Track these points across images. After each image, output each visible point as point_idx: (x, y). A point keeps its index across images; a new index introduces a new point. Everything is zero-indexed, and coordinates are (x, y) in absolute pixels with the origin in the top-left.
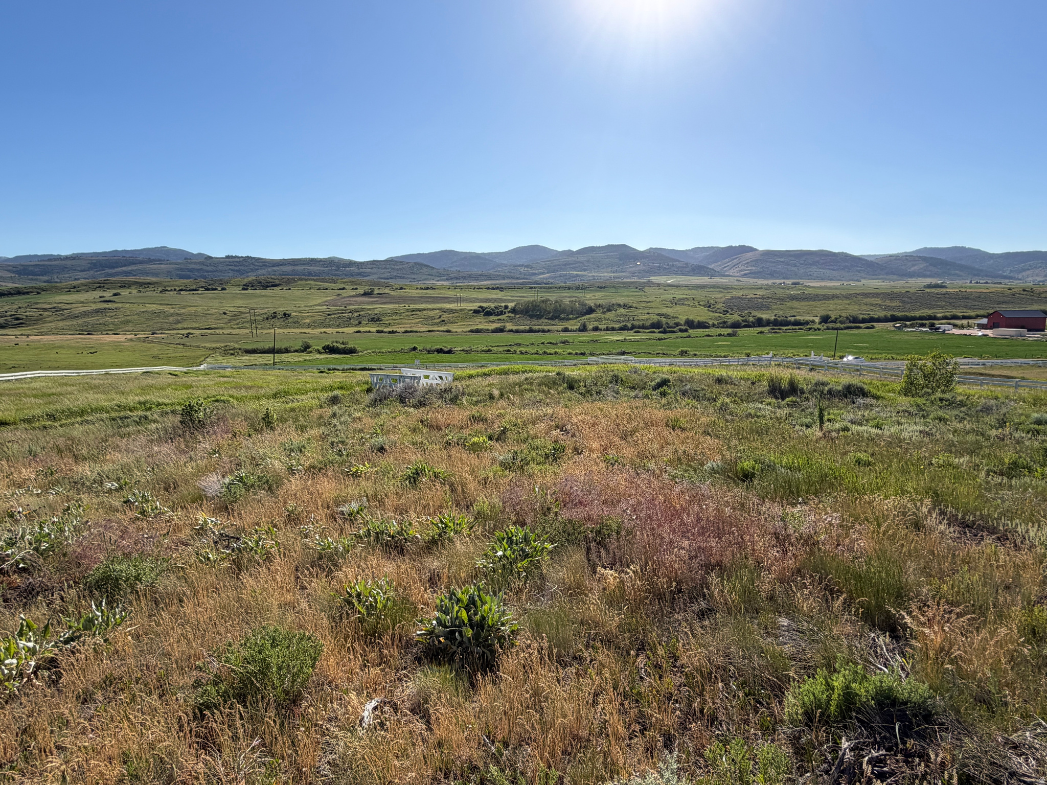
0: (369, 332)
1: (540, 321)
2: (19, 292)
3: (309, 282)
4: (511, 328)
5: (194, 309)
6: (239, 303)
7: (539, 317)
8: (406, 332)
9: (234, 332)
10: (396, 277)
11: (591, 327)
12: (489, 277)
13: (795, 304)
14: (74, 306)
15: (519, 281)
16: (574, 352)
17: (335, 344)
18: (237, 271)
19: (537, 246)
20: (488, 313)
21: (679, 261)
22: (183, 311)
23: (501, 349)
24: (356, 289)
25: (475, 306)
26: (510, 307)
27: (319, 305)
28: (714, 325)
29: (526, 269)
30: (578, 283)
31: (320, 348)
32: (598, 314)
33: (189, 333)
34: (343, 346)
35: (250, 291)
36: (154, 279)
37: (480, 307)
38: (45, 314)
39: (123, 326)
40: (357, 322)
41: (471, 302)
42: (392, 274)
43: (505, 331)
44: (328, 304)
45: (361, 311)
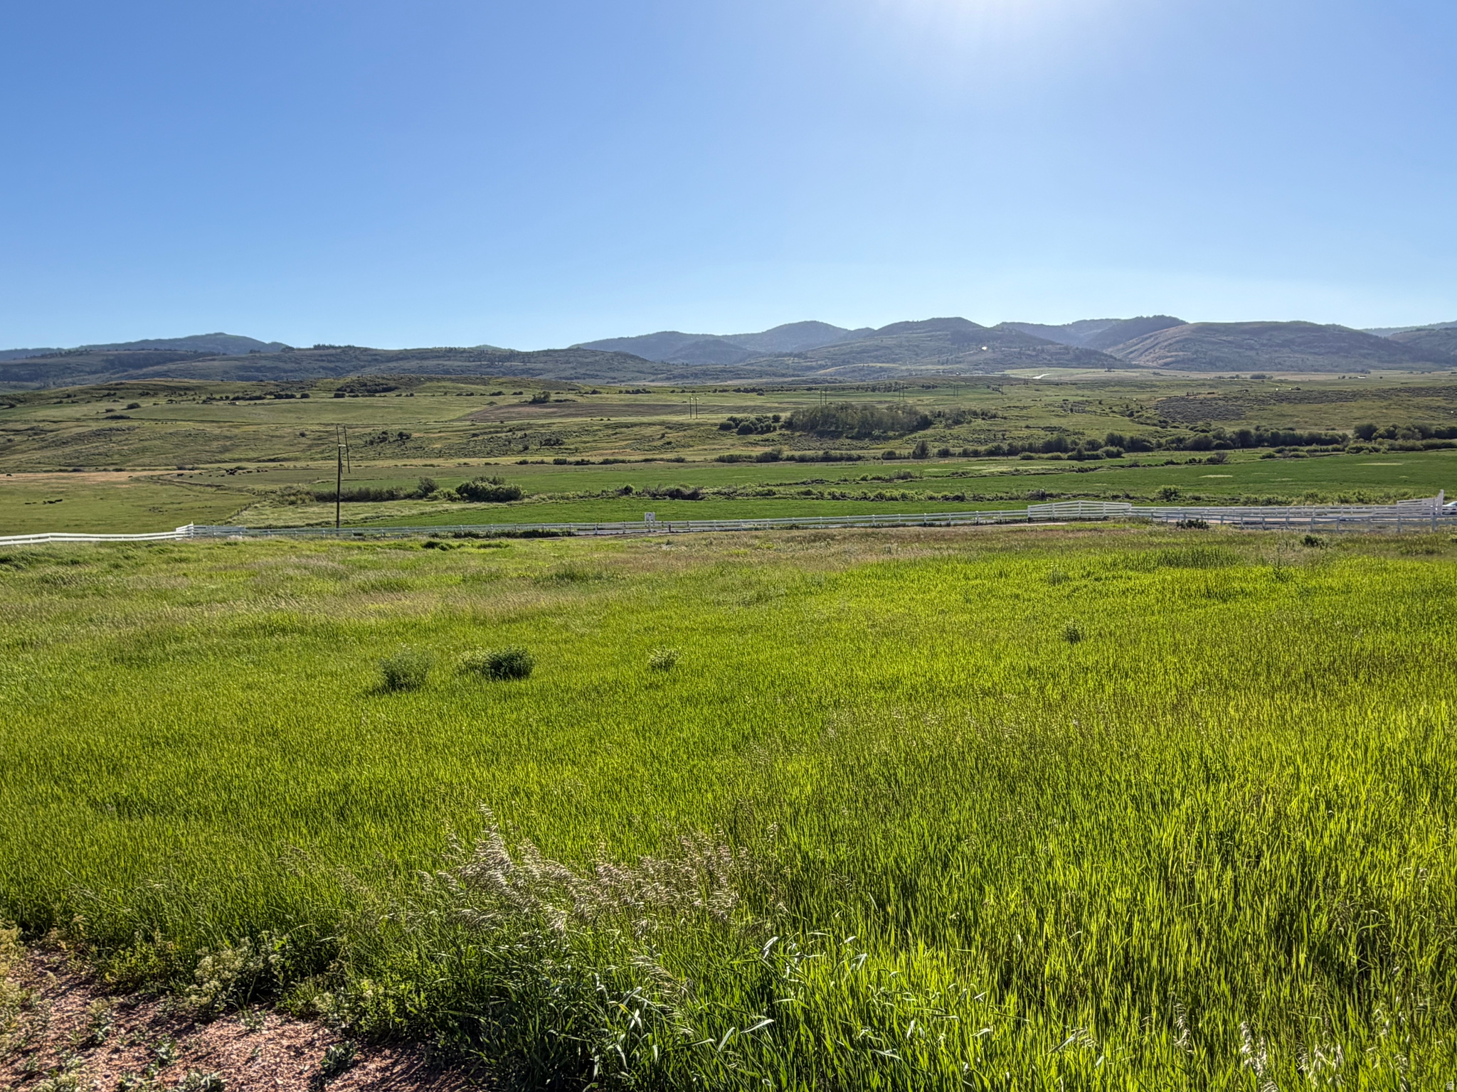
0: (542, 462)
1: (838, 442)
3: (444, 384)
4: (790, 453)
5: (254, 428)
6: (328, 418)
7: (836, 435)
8: (606, 462)
9: (314, 465)
10: (585, 376)
11: (935, 451)
12: (737, 375)
13: (1286, 408)
14: (63, 425)
15: (786, 380)
17: (479, 483)
18: (331, 369)
19: (813, 323)
20: (745, 430)
21: (1052, 343)
22: (236, 431)
24: (521, 393)
25: (723, 418)
26: (783, 419)
27: (459, 419)
28: (1159, 446)
29: (796, 360)
30: (884, 380)
31: (453, 491)
32: (938, 430)
33: (238, 468)
34: (494, 487)
35: (347, 399)
36: (194, 382)
37: (731, 419)
38: (17, 438)
39: (135, 456)
40: (521, 447)
41: (712, 412)
42: (579, 370)
43: (781, 460)
44: (473, 418)
45: (527, 429)
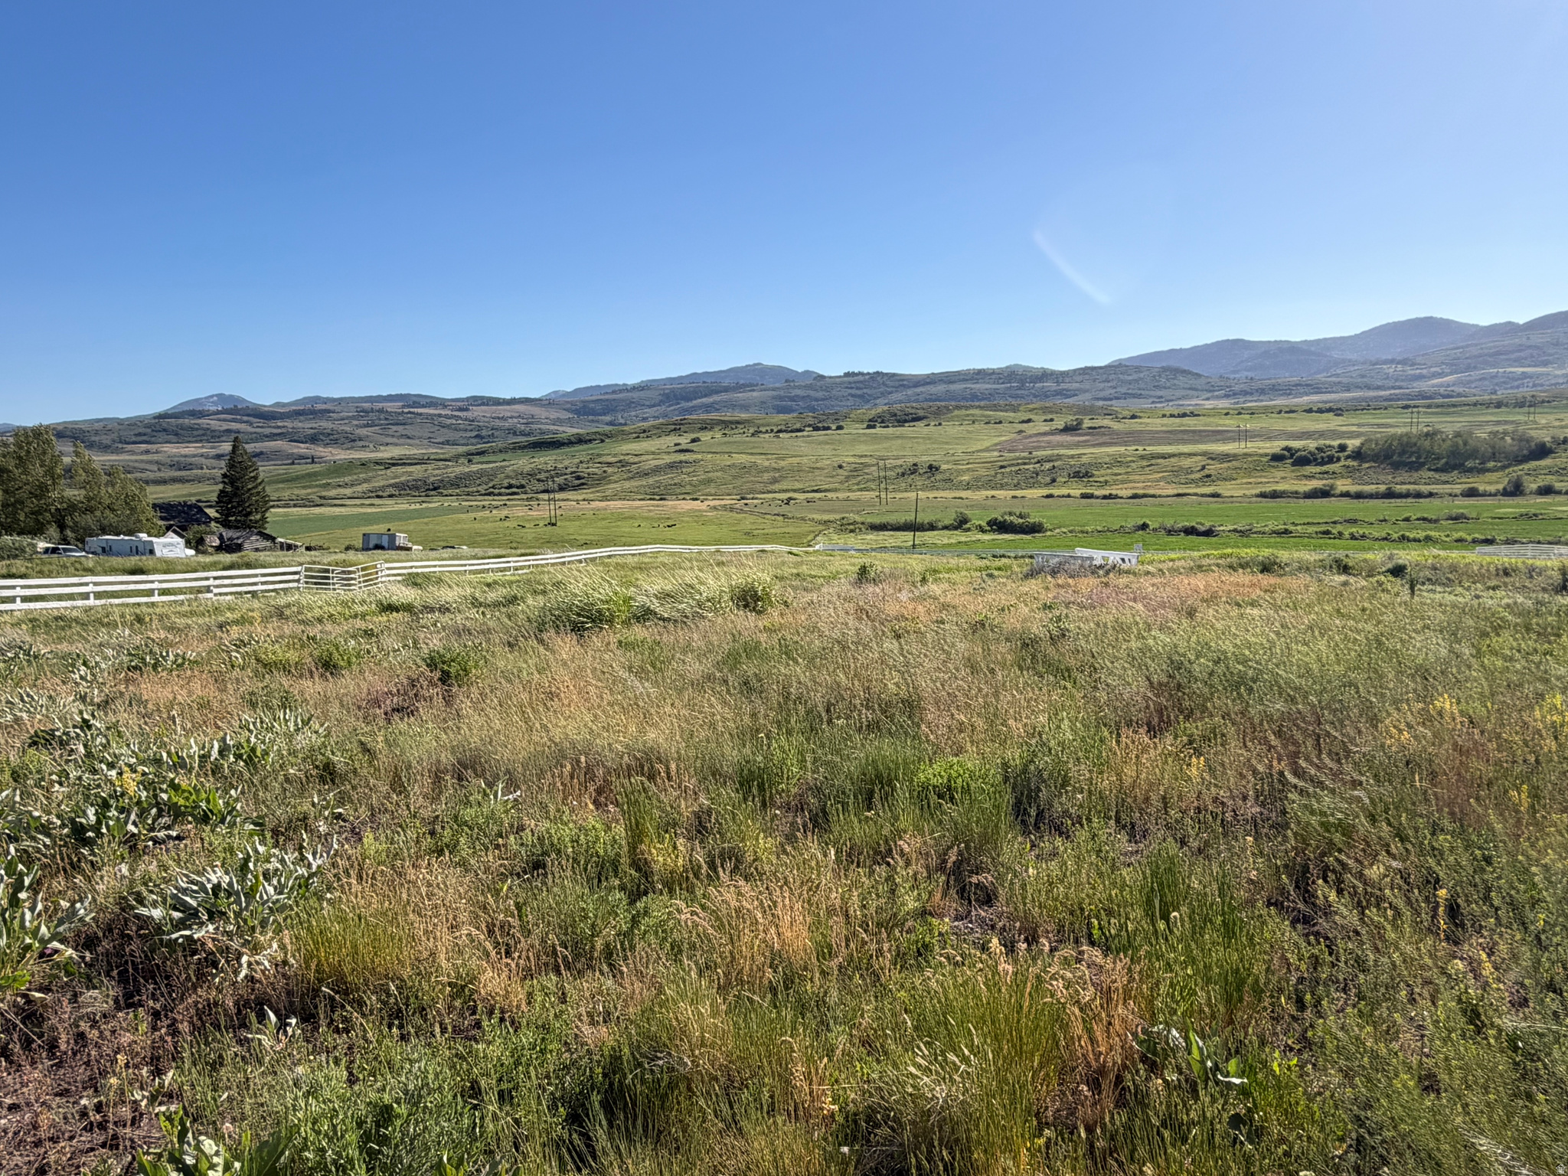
0: (1069, 496)
1: (1416, 475)
2: (580, 440)
4: (1345, 489)
5: (797, 460)
6: (862, 449)
8: (1135, 496)
9: (852, 495)
11: (1534, 486)
12: (1318, 388)
14: (644, 458)
16: (1469, 538)
17: (1007, 518)
18: (859, 396)
19: (1431, 318)
20: (1301, 460)
22: (782, 463)
23: (1311, 529)
24: (1052, 420)
25: (1276, 446)
26: (1350, 448)
27: (987, 450)
29: (1400, 367)
31: (984, 524)
32: (1558, 459)
33: (790, 499)
34: (1021, 521)
35: (878, 430)
36: (744, 416)
37: (1287, 449)
38: (610, 470)
39: (702, 487)
40: (1048, 479)
41: (1270, 439)
42: (1118, 390)
43: (1333, 496)
44: (1001, 448)
45: (1056, 460)
